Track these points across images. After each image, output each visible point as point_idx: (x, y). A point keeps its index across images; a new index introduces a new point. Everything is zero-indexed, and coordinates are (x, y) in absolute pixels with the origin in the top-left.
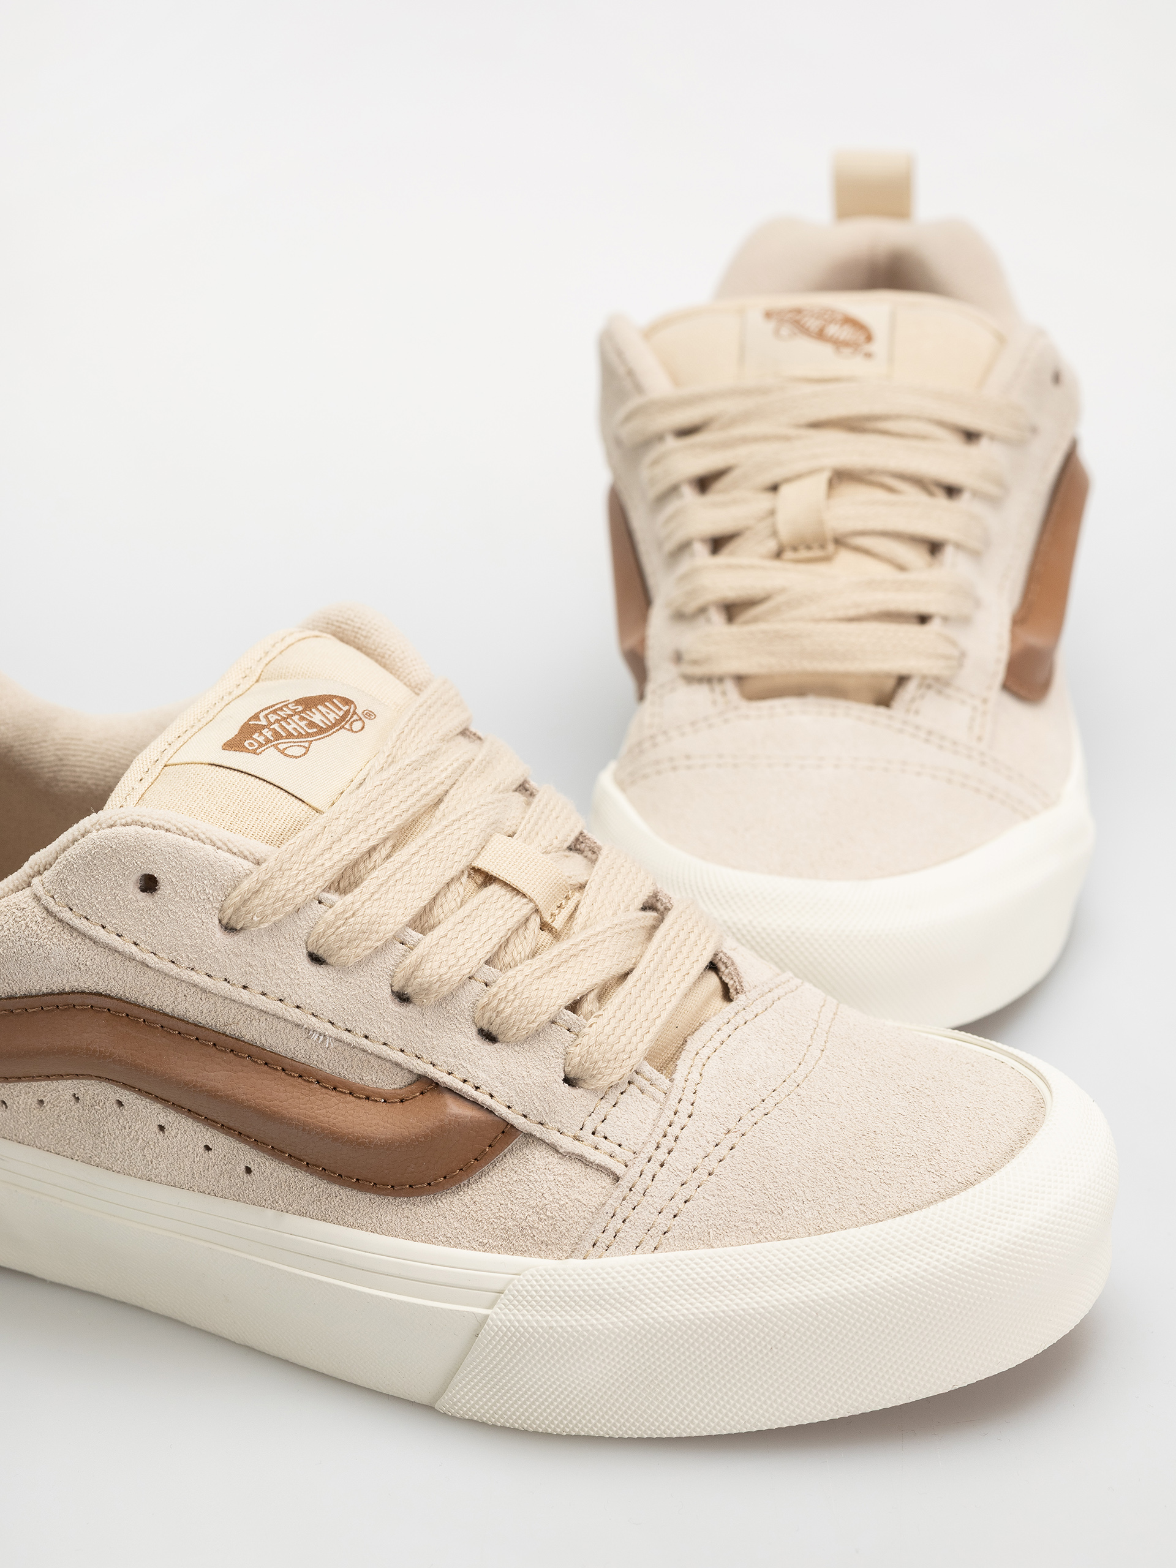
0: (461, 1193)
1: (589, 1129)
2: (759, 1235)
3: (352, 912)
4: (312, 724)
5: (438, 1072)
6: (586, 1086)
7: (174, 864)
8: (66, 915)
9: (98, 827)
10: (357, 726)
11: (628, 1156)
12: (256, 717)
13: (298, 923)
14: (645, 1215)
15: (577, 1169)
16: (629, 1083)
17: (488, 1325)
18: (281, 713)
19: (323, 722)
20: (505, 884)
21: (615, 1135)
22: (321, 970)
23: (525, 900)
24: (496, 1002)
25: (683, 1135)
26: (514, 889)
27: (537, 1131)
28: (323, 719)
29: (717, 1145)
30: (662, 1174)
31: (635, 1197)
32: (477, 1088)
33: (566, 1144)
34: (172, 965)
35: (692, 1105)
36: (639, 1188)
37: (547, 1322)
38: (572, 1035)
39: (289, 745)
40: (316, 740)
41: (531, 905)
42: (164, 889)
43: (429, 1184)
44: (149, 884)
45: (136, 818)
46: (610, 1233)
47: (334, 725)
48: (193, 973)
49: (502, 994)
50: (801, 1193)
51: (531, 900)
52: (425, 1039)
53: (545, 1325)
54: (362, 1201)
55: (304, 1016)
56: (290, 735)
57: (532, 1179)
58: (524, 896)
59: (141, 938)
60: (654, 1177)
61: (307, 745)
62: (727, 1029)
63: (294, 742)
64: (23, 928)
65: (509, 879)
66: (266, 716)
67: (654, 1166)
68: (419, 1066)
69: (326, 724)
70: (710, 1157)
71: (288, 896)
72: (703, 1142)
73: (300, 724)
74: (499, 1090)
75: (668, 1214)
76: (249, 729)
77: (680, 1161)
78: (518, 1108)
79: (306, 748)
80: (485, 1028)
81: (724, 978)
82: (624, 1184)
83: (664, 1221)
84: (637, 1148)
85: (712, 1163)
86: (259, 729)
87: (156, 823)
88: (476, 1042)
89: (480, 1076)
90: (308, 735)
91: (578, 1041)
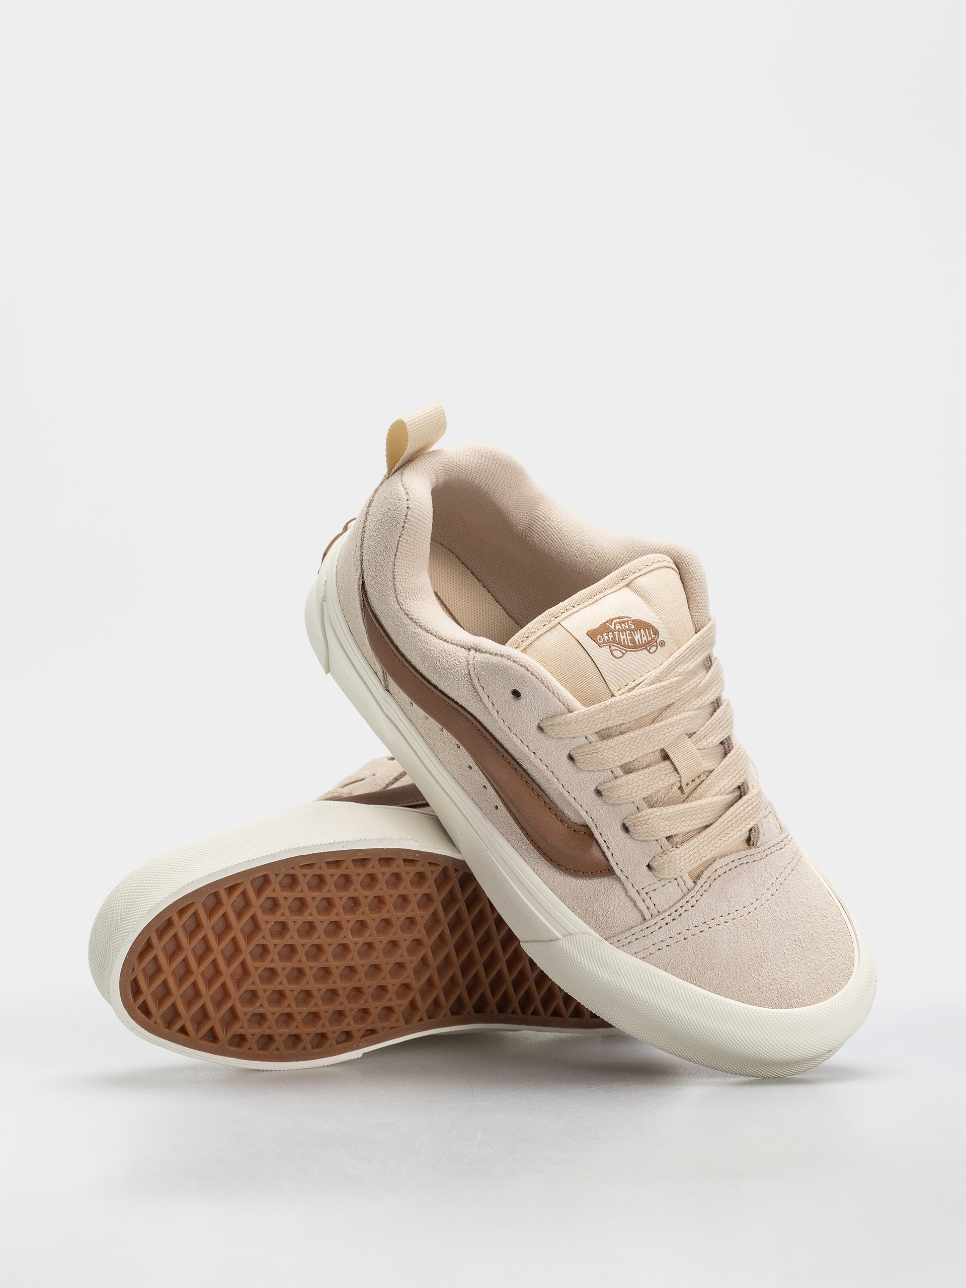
0: (578, 881)
1: (646, 890)
2: (688, 978)
3: (597, 751)
4: (633, 641)
5: (596, 831)
6: (655, 873)
7: (531, 695)
8: (475, 681)
9: (509, 658)
10: (654, 649)
11: (655, 912)
12: (610, 621)
13: (572, 742)
14: (647, 942)
15: (629, 904)
16: (675, 879)
17: (557, 943)
18: (623, 625)
19: (639, 641)
20: (673, 763)
21: (654, 900)
22: (571, 764)
23: (678, 775)
24: (637, 820)
25: (685, 915)
26: (675, 767)
27: (623, 878)
28: (640, 639)
29: (696, 927)
30: (665, 928)
31: (647, 932)
32: (608, 848)
33: (632, 892)
34: (508, 729)
35: (697, 901)
36: (651, 930)
37: (580, 959)
38: (661, 850)
39: (617, 648)
40: (630, 651)
41: (680, 779)
42: (522, 701)
43: (567, 869)
44: (516, 694)
45: (527, 666)
46: (628, 940)
47: (643, 645)
48: (515, 737)
49: (641, 819)
50: (717, 971)
51: (680, 777)
52: (599, 814)
53: (579, 960)
54: (535, 854)
55: (553, 777)
56: (619, 643)
57: (610, 896)
58: (679, 774)
59: (501, 711)
60: (660, 928)
61: (624, 652)
62: (737, 863)
63: (619, 648)
64: (455, 671)
65: (676, 763)
66: (615, 624)
67: (663, 923)
68: (590, 823)
69: (639, 643)
70: (689, 931)
71: (573, 732)
72: (690, 923)
73: (628, 637)
74: (617, 855)
75: (657, 947)
76: (604, 628)
77: (676, 927)
78: (621, 866)
79: (623, 653)
80: (627, 825)
81: (751, 835)
82: (646, 925)
83: (652, 949)
84: (661, 911)
85: (688, 934)
86: (608, 630)
87: (534, 672)
88: (619, 829)
89: (612, 844)
90: (629, 647)
91: (662, 855)
